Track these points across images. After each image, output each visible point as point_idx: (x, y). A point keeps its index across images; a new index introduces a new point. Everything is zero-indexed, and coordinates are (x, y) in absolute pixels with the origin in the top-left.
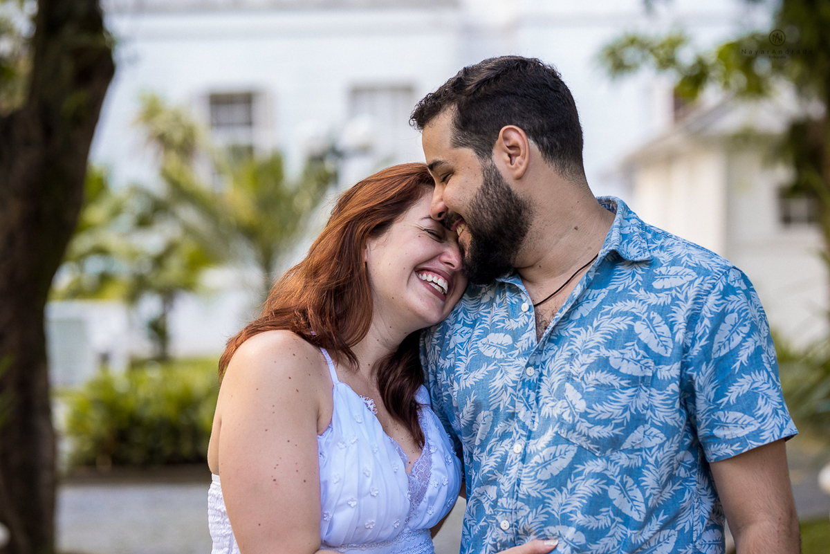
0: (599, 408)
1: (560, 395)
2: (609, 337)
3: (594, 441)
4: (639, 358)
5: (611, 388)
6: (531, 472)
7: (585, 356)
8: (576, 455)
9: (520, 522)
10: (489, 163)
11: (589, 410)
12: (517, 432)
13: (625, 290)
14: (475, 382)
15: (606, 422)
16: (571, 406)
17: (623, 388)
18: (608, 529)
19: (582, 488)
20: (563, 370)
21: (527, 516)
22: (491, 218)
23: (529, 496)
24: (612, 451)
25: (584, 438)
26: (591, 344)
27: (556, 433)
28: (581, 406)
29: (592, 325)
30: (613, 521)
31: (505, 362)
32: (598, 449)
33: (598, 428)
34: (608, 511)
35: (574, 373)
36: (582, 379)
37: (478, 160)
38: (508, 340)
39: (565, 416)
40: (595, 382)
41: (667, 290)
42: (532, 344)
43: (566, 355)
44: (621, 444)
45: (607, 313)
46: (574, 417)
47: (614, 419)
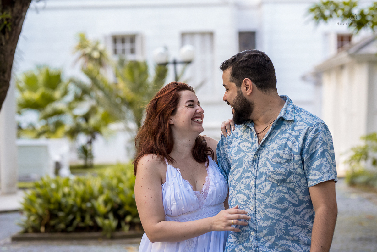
0: (277, 170)
1: (265, 165)
2: (280, 146)
3: (277, 180)
4: (289, 153)
5: (280, 163)
6: (259, 190)
7: (272, 152)
8: (272, 185)
9: (257, 207)
10: (240, 89)
11: (274, 171)
12: (252, 177)
13: (286, 130)
14: (239, 158)
15: (280, 174)
16: (269, 169)
17: (284, 163)
18: (288, 208)
19: (275, 196)
20: (266, 157)
21: (259, 205)
22: (239, 107)
23: (259, 198)
24: (283, 183)
25: (274, 180)
26: (274, 148)
27: (265, 178)
28: (272, 169)
29: (274, 142)
30: (289, 205)
31: (249, 153)
32: (279, 183)
33: (278, 176)
34: (287, 202)
35: (269, 158)
36: (271, 160)
37: (236, 88)
38: (249, 145)
39: (267, 172)
40: (275, 161)
41: (298, 130)
42: (257, 147)
43: (267, 152)
44: (286, 181)
45: (280, 138)
46: (270, 173)
47: (282, 173)
